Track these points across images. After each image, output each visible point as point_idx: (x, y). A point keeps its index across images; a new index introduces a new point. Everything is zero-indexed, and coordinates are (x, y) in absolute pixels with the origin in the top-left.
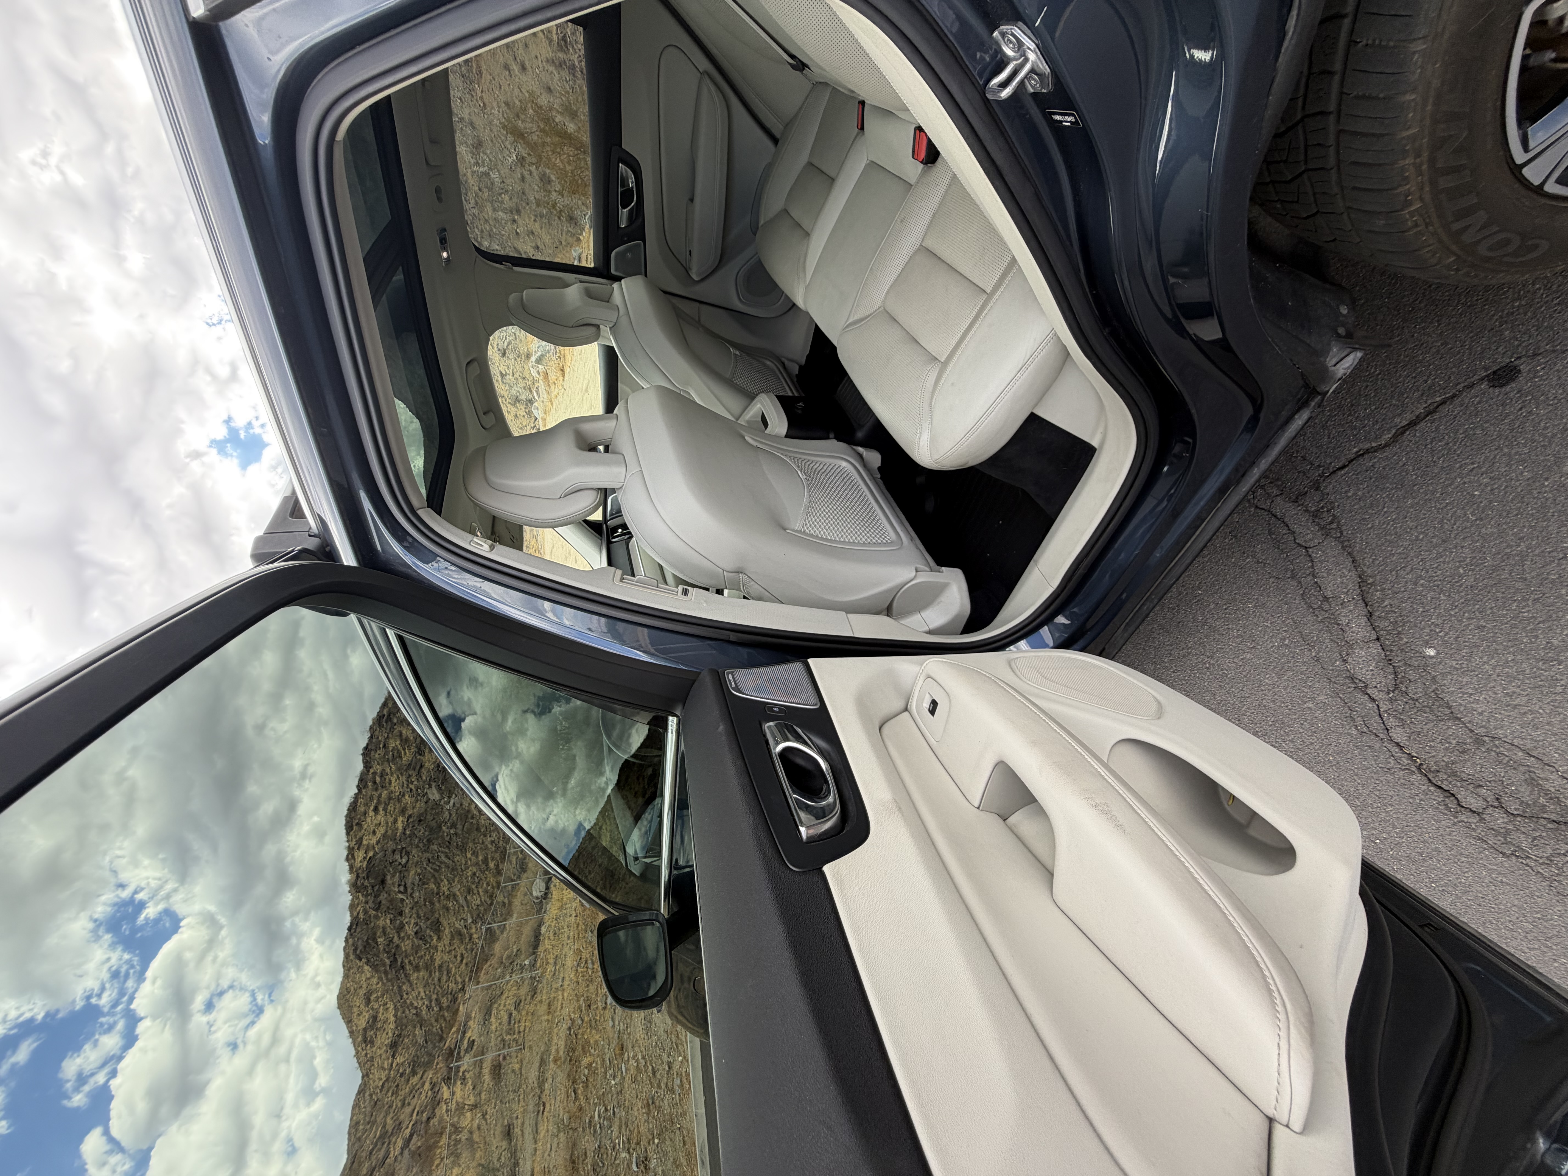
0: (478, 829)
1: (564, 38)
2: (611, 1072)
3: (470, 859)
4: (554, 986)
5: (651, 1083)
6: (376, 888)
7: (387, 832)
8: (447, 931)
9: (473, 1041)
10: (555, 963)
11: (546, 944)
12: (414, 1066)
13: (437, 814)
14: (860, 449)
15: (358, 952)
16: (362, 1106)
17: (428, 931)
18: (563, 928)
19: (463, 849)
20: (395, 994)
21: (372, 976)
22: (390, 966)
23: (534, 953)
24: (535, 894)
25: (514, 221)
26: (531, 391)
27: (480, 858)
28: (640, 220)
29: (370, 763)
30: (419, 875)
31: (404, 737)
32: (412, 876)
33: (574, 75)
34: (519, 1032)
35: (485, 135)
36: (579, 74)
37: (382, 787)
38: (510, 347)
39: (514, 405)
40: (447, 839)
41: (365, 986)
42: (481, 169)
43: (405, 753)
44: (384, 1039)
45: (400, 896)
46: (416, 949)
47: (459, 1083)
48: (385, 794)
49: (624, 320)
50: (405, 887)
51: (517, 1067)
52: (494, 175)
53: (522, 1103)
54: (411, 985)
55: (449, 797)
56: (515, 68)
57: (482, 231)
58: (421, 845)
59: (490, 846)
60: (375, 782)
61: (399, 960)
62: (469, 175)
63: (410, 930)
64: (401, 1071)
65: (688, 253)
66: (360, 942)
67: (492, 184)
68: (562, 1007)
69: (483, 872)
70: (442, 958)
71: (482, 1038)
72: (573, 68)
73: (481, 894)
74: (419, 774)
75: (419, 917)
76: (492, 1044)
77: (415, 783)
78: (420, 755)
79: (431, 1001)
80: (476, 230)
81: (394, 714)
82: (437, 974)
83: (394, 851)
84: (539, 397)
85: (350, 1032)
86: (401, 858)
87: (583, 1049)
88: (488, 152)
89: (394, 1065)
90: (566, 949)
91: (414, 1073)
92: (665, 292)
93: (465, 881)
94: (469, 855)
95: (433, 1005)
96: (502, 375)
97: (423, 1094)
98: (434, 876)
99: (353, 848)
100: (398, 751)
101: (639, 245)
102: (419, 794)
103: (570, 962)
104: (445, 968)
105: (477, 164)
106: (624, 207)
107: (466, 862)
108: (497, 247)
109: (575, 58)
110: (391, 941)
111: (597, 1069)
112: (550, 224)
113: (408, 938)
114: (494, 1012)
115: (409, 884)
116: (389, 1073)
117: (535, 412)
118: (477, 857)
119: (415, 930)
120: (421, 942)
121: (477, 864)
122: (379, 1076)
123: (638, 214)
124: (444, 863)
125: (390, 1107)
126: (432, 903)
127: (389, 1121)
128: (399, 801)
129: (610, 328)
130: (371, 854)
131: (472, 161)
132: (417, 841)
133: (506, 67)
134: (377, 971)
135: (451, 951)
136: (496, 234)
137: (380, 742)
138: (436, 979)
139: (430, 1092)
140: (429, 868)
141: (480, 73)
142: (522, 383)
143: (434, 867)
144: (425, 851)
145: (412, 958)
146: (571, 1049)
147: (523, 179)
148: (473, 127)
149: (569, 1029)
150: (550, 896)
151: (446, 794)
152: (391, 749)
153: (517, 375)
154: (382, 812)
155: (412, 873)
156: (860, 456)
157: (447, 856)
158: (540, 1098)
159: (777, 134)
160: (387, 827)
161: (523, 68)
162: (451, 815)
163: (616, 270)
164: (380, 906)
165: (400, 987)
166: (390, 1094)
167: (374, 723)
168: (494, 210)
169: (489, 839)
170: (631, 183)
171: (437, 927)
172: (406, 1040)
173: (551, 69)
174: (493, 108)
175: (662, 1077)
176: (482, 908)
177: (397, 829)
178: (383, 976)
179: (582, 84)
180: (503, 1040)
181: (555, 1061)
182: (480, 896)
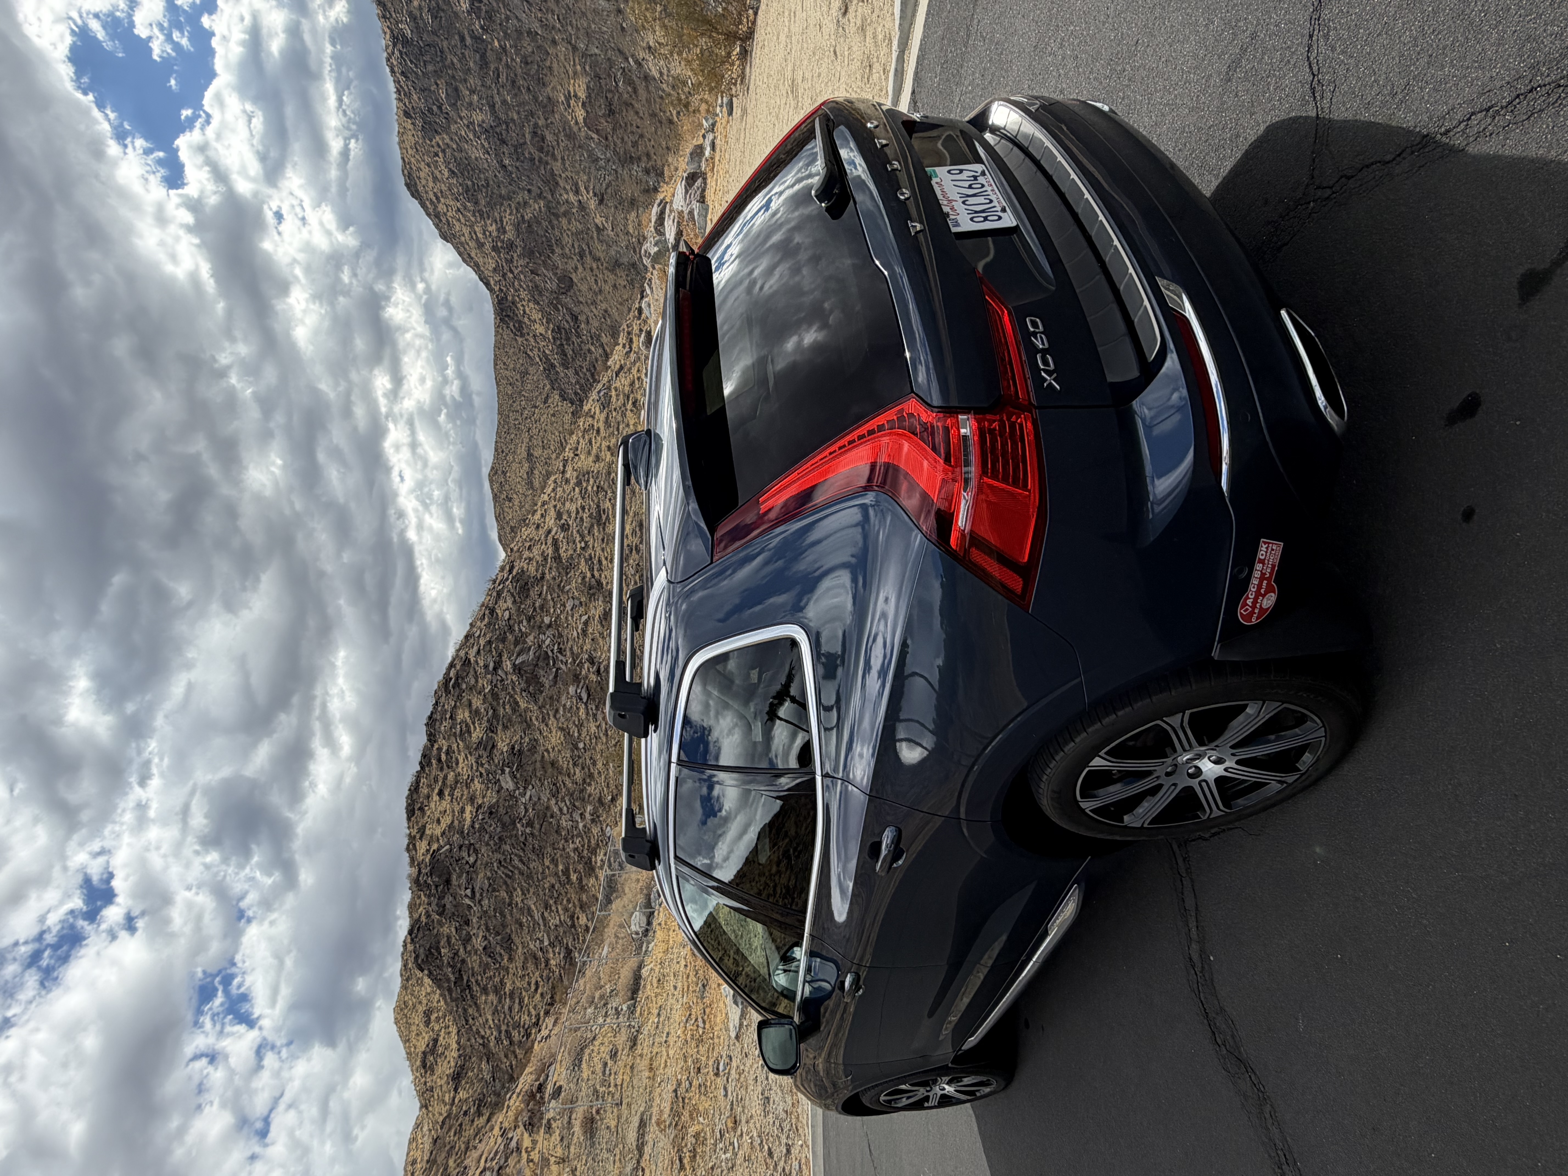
2: (721, 1145)
3: (548, 867)
4: (657, 1040)
5: (767, 1164)
6: (440, 888)
7: (453, 822)
8: (520, 950)
9: (560, 1087)
10: (659, 1015)
11: (648, 990)
12: (479, 1106)
13: (511, 807)
15: (420, 961)
16: (420, 1141)
17: (498, 948)
18: (668, 976)
19: (539, 853)
20: (459, 1016)
21: (434, 992)
22: (455, 983)
23: (633, 999)
24: (633, 928)
25: (619, 11)
27: (561, 867)
29: (435, 736)
30: (489, 879)
31: (474, 707)
32: (481, 881)
34: (616, 1085)
37: (448, 767)
38: (609, 191)
39: (612, 271)
40: (522, 839)
41: (425, 1002)
43: (475, 728)
44: (445, 1067)
45: (467, 901)
46: (486, 967)
47: (542, 1131)
48: (451, 776)
50: (473, 892)
51: (613, 1124)
53: (617, 1164)
54: (478, 1010)
55: (525, 788)
57: (578, 29)
58: (492, 843)
59: (572, 854)
60: (439, 760)
61: (465, 978)
63: (478, 943)
64: (464, 1108)
66: (422, 950)
68: (666, 1066)
69: (563, 885)
70: (514, 982)
71: (571, 1085)
73: (561, 912)
74: (490, 757)
75: (488, 929)
76: (583, 1093)
77: (486, 766)
78: (493, 732)
79: (500, 1032)
80: (570, 28)
81: (463, 679)
82: (508, 1000)
83: (461, 847)
85: (407, 1053)
86: (469, 856)
87: (691, 1115)
89: (456, 1101)
90: (671, 1001)
91: (479, 1114)
93: (541, 893)
94: (547, 862)
95: (503, 1037)
97: (492, 1140)
98: (505, 883)
99: (415, 837)
100: (467, 725)
102: (491, 780)
103: (678, 1015)
104: (517, 995)
107: (544, 870)
108: (596, 51)
110: (456, 954)
111: (706, 1139)
113: (476, 953)
114: (586, 1057)
115: (477, 889)
116: (451, 1109)
118: (557, 866)
119: (483, 944)
120: (489, 959)
121: (556, 874)
122: (440, 1110)
124: (518, 868)
125: (453, 1147)
126: (503, 915)
127: (451, 1163)
128: (468, 786)
130: (435, 846)
132: (487, 836)
134: (440, 987)
135: (524, 975)
136: (594, 32)
137: (446, 711)
138: (506, 1007)
139: (500, 1140)
140: (500, 872)
143: (506, 871)
144: (496, 851)
145: (480, 978)
146: (676, 1114)
149: (675, 1091)
150: (651, 933)
151: (521, 784)
152: (459, 721)
154: (447, 797)
155: (481, 875)
157: (521, 861)
158: (638, 1162)
160: (453, 816)
162: (526, 810)
164: (444, 911)
165: (465, 1010)
166: (452, 1134)
167: (439, 687)
171: (508, 943)
172: (470, 1074)
175: (780, 1160)
176: (561, 930)
177: (464, 820)
178: (447, 993)
180: (596, 1091)
181: (658, 1124)
182: (559, 915)
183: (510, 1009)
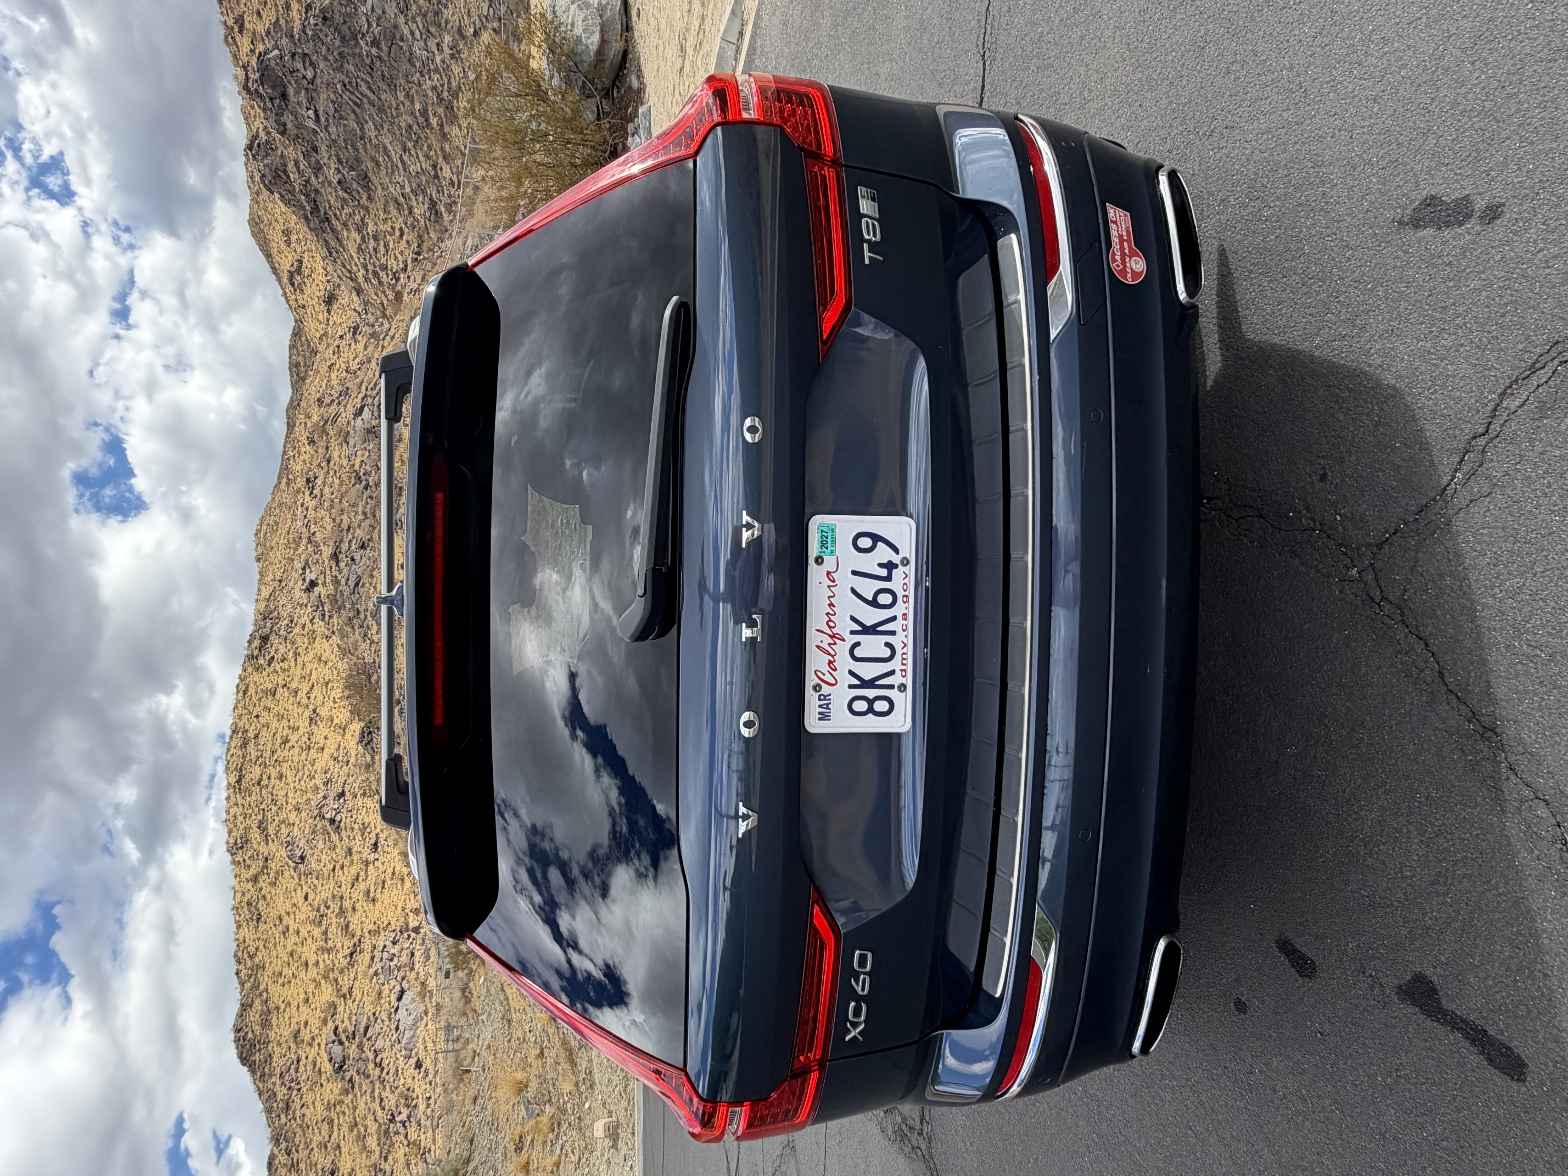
3: (403, 103)
6: (276, 102)
7: (278, 20)
8: (379, 191)
15: (267, 181)
17: (355, 184)
19: (391, 83)
20: (322, 246)
21: (289, 215)
22: (311, 212)
30: (333, 102)
32: (324, 100)
40: (368, 61)
41: (281, 220)
44: (315, 289)
45: (311, 124)
46: (343, 202)
50: (317, 114)
54: (341, 244)
58: (331, 58)
59: (430, 93)
61: (322, 209)
63: (331, 174)
66: (265, 168)
69: (422, 128)
70: (376, 224)
73: (422, 158)
75: (340, 162)
79: (367, 271)
82: (371, 241)
83: (293, 55)
85: (272, 269)
86: (305, 68)
93: (397, 132)
94: (401, 97)
95: (371, 276)
98: (354, 112)
99: (232, 27)
104: (381, 238)
107: (398, 105)
110: (307, 182)
113: (330, 185)
115: (321, 112)
118: (413, 103)
119: (337, 177)
120: (346, 195)
121: (413, 113)
124: (367, 96)
126: (355, 149)
130: (260, 48)
132: (324, 48)
134: (295, 212)
135: (386, 219)
138: (371, 248)
140: (346, 98)
143: (353, 97)
144: (337, 69)
145: (338, 212)
155: (323, 96)
157: (370, 88)
160: (277, 12)
162: (369, 24)
164: (285, 130)
165: (327, 242)
171: (365, 181)
172: (341, 301)
176: (423, 178)
178: (304, 220)
182: (420, 162)
183: (375, 250)
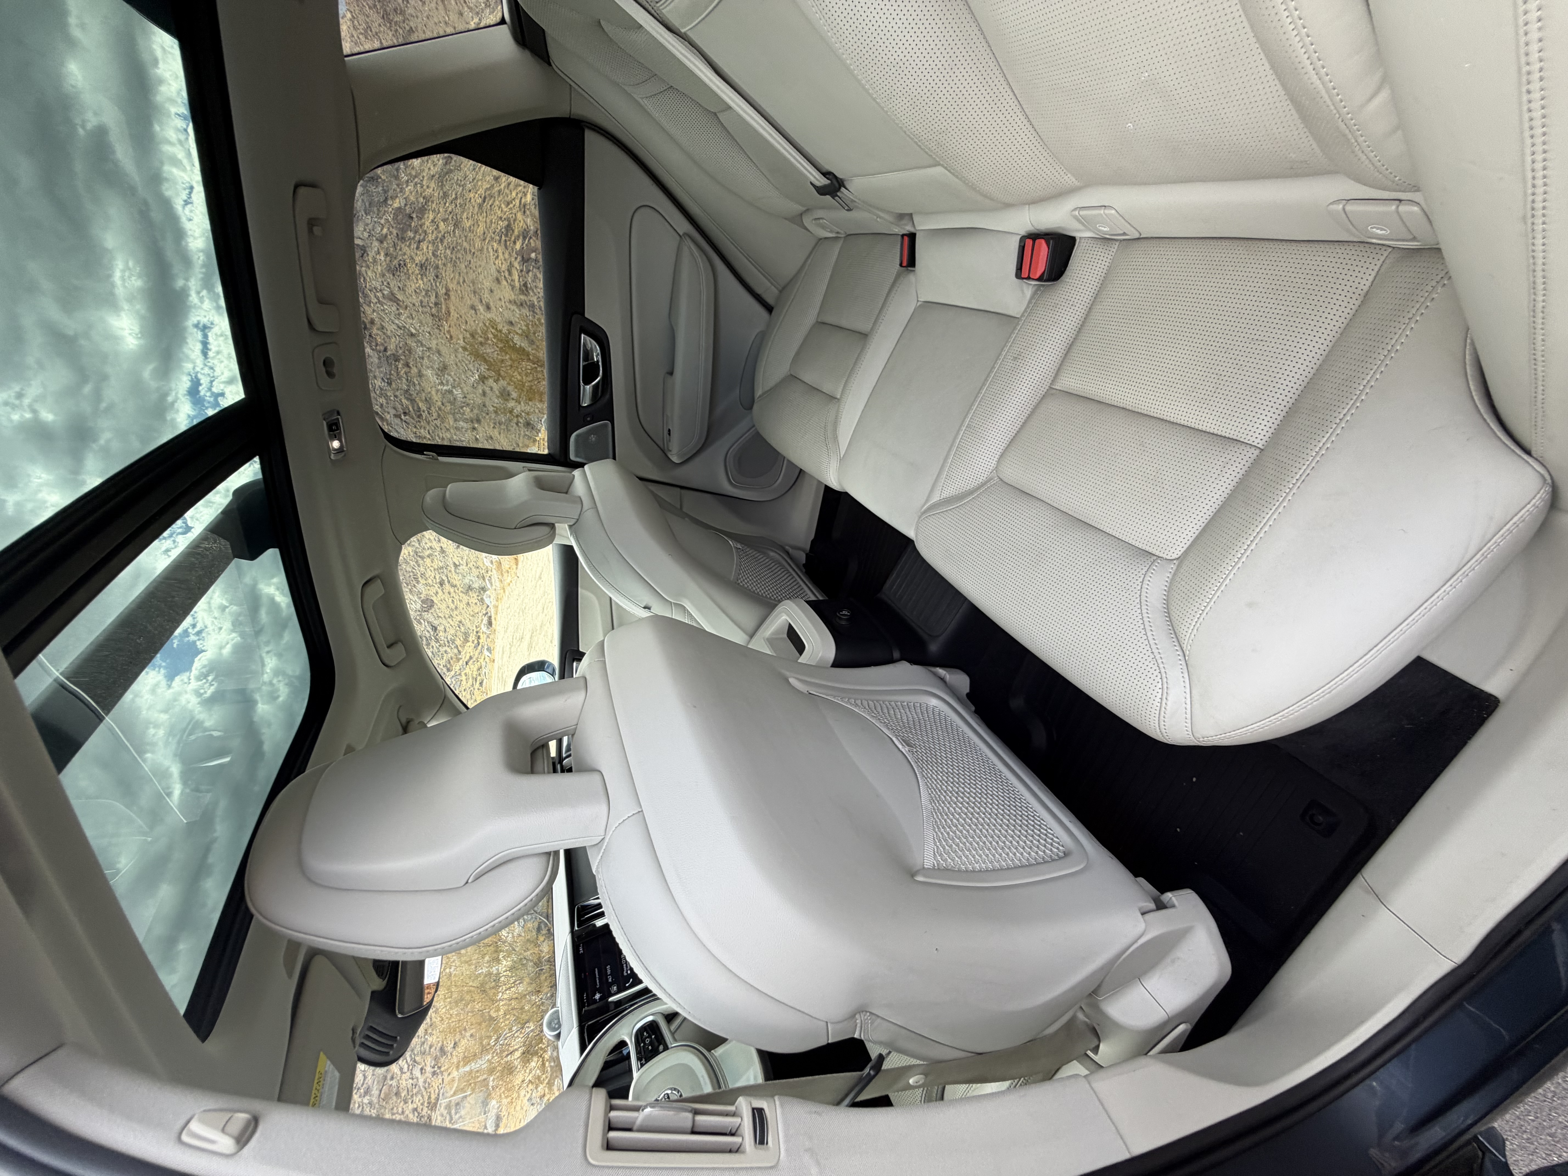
0: (397, 1094)
1: (525, 285)
14: (941, 671)
26: (484, 579)
28: (607, 396)
33: (533, 312)
35: (450, 360)
36: (538, 311)
42: (445, 388)
49: (589, 515)
52: (457, 392)
56: (481, 308)
62: (433, 393)
65: (666, 432)
67: (455, 399)
72: (532, 307)
84: (492, 585)
88: (453, 374)
92: (641, 479)
96: (456, 566)
101: (606, 425)
105: (442, 383)
106: (587, 383)
109: (535, 299)
112: (508, 430)
117: (487, 601)
123: (604, 390)
129: (570, 527)
131: (437, 382)
133: (473, 307)
141: (448, 313)
142: (475, 572)
147: (484, 394)
148: (440, 355)
153: (471, 565)
156: (943, 680)
159: (770, 300)
161: (488, 308)
163: (577, 456)
168: (456, 420)
169: (411, 1106)
170: (597, 356)
173: (514, 307)
174: (459, 339)
179: (541, 318)
